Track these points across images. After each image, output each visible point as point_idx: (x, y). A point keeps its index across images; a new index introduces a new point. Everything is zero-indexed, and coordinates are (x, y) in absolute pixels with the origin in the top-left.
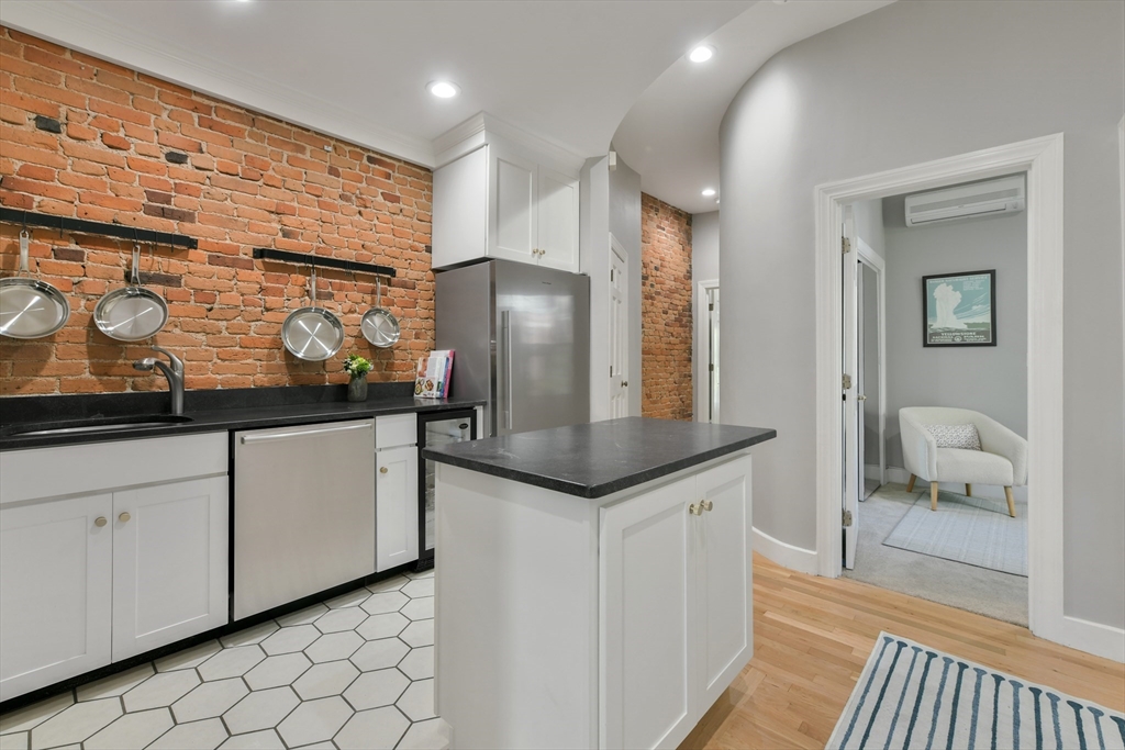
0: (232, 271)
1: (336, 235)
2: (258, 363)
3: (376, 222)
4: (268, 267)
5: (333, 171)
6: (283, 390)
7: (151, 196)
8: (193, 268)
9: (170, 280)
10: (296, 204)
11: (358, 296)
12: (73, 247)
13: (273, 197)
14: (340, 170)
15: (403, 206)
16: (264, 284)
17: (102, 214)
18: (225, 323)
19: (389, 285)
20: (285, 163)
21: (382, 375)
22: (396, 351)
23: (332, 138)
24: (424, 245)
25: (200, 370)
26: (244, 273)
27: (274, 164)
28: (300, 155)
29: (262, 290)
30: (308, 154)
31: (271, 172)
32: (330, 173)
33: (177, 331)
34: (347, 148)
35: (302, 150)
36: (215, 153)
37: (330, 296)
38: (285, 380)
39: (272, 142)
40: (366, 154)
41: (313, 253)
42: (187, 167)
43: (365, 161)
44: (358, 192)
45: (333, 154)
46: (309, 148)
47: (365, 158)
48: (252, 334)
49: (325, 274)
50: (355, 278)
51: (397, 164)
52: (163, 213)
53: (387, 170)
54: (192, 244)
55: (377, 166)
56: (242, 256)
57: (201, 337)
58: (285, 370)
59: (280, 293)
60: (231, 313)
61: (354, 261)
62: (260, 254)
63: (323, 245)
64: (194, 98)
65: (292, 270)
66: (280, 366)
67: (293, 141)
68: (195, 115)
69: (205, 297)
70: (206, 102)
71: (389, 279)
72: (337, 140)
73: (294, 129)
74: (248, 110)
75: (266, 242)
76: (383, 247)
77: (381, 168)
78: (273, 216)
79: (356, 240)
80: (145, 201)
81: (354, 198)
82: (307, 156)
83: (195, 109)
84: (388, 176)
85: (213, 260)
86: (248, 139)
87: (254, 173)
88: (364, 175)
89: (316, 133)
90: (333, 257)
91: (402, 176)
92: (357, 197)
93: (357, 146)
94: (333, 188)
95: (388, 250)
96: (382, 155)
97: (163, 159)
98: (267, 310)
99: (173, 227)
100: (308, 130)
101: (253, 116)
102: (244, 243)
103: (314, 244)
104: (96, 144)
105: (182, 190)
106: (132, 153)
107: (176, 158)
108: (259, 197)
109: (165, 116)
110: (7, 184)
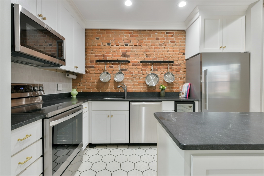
0: (136, 66)
1: (158, 55)
2: (141, 87)
3: (169, 49)
4: (143, 65)
5: (158, 39)
6: (146, 93)
7: (123, 53)
8: (129, 67)
9: (125, 70)
10: (149, 49)
11: (163, 69)
12: (112, 65)
13: (144, 49)
14: (159, 38)
15: (176, 43)
16: (142, 69)
17: (116, 59)
18: (135, 78)
19: (172, 66)
20: (147, 40)
21: (170, 90)
22: (174, 84)
23: (157, 30)
24: (183, 53)
25: (131, 88)
26: (138, 67)
27: (144, 41)
28: (150, 37)
29: (142, 70)
30: (152, 36)
31: (144, 43)
32: (157, 39)
33: (127, 80)
34: (161, 32)
35: (150, 36)
36: (133, 42)
37: (157, 70)
38: (146, 91)
39: (144, 36)
40: (166, 32)
41: (153, 60)
42: (128, 46)
43: (166, 34)
44: (164, 42)
45: (158, 34)
46: (152, 34)
47: (166, 33)
48: (140, 80)
49: (156, 65)
50: (163, 65)
51: (174, 32)
52: (125, 56)
53: (172, 34)
54: (129, 62)
55: (169, 34)
56: (138, 63)
57: (131, 81)
58: (147, 88)
59: (145, 70)
60: (136, 76)
61: (163, 60)
62: (141, 62)
63: (155, 58)
64: (130, 31)
65: (148, 65)
66: (145, 87)
67: (148, 34)
68: (129, 35)
69: (131, 73)
70: (131, 31)
71: (172, 64)
72: (158, 31)
73: (149, 31)
74: (139, 30)
75: (143, 59)
76: (171, 56)
77: (170, 34)
78: (144, 53)
79: (163, 55)
80: (122, 55)
81: (163, 44)
82: (151, 37)
83: (130, 34)
84: (172, 36)
85: (133, 65)
86: (139, 37)
87: (140, 44)
88: (165, 37)
89: (153, 30)
90: (158, 60)
91: (176, 35)
92: (164, 44)
93: (163, 31)
94: (157, 43)
95: (172, 56)
96: (169, 31)
97: (125, 46)
98: (143, 74)
99: (126, 59)
100: (151, 30)
101: (140, 31)
102: (138, 60)
103: (153, 58)
104: (115, 46)
105: (127, 51)
106: (120, 46)
107: (126, 45)
108: (141, 49)
109: (125, 37)
110: (104, 56)
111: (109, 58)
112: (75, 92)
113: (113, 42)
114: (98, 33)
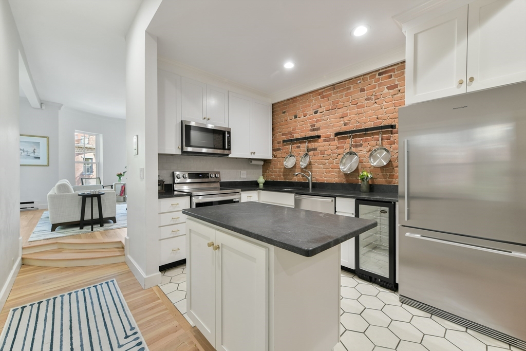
0: (329, 143)
1: (364, 118)
2: (336, 174)
3: (384, 103)
4: (339, 139)
5: (362, 90)
6: (344, 184)
7: (312, 126)
8: (319, 144)
9: (315, 149)
10: (348, 111)
11: (373, 143)
12: (299, 145)
13: (340, 112)
14: (365, 88)
15: (399, 88)
16: (338, 145)
17: (303, 135)
18: (327, 161)
19: (392, 134)
20: (344, 97)
21: (386, 181)
22: (395, 169)
23: (361, 76)
25: (321, 176)
26: (332, 143)
27: (340, 99)
28: (349, 91)
29: (338, 148)
30: (352, 88)
31: (340, 103)
32: (361, 92)
33: (316, 164)
34: (368, 76)
35: (349, 88)
36: (325, 104)
37: (361, 145)
38: (344, 181)
39: (340, 92)
40: (377, 73)
41: (355, 129)
42: (318, 113)
43: (377, 76)
44: (374, 93)
45: (362, 82)
46: (352, 86)
47: (377, 75)
48: (334, 164)
49: (360, 136)
50: (373, 134)
51: (396, 67)
52: (314, 130)
53: (390, 74)
54: (319, 137)
55: (384, 75)
56: (332, 137)
57: (322, 166)
58: (344, 177)
59: (343, 147)
60: (328, 157)
61: (372, 126)
62: (337, 134)
63: (359, 124)
64: (320, 91)
65: (348, 138)
66: (342, 175)
67: (347, 87)
68: (320, 96)
69: (322, 153)
70: (322, 90)
71: (391, 131)
72: (364, 75)
73: (347, 82)
74: (332, 85)
75: (338, 129)
76: (388, 115)
77: (386, 75)
78: (341, 119)
79: (374, 116)
80: (310, 128)
81: (373, 97)
82: (352, 90)
83: (320, 95)
84: (390, 77)
85: (325, 141)
86: (333, 96)
87: (335, 106)
88: (376, 84)
89: (355, 78)
90: (363, 128)
91: (399, 72)
92: (374, 96)
93: (373, 72)
94: (361, 97)
95: (391, 115)
96: (383, 69)
97: (314, 114)
98: (339, 154)
99: (316, 133)
100: (352, 79)
101: (333, 87)
102: (331, 132)
103: (355, 125)
104: (302, 117)
105: (317, 121)
106: (308, 116)
107: (316, 113)
108: (336, 114)
109: (314, 101)
110: (291, 133)
111: (296, 136)
112: (261, 180)
113: (300, 114)
114: (284, 105)
